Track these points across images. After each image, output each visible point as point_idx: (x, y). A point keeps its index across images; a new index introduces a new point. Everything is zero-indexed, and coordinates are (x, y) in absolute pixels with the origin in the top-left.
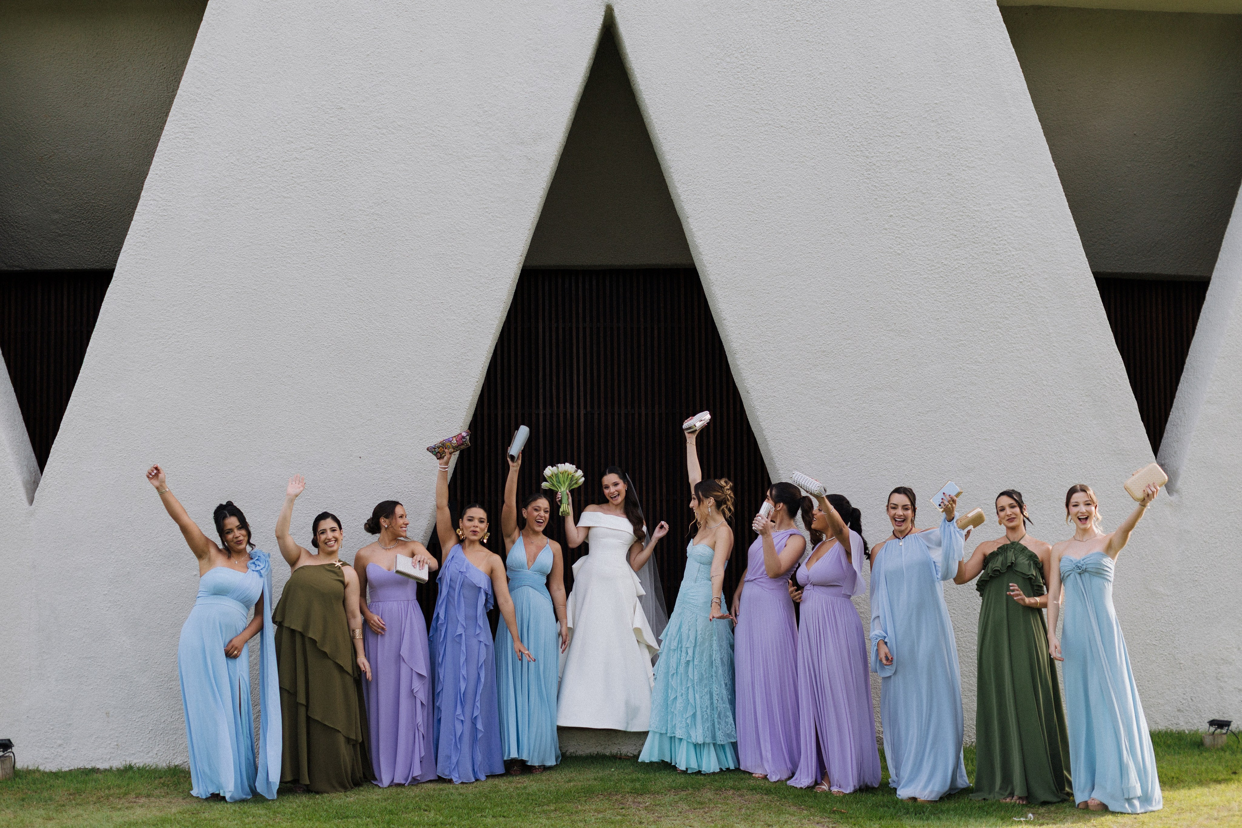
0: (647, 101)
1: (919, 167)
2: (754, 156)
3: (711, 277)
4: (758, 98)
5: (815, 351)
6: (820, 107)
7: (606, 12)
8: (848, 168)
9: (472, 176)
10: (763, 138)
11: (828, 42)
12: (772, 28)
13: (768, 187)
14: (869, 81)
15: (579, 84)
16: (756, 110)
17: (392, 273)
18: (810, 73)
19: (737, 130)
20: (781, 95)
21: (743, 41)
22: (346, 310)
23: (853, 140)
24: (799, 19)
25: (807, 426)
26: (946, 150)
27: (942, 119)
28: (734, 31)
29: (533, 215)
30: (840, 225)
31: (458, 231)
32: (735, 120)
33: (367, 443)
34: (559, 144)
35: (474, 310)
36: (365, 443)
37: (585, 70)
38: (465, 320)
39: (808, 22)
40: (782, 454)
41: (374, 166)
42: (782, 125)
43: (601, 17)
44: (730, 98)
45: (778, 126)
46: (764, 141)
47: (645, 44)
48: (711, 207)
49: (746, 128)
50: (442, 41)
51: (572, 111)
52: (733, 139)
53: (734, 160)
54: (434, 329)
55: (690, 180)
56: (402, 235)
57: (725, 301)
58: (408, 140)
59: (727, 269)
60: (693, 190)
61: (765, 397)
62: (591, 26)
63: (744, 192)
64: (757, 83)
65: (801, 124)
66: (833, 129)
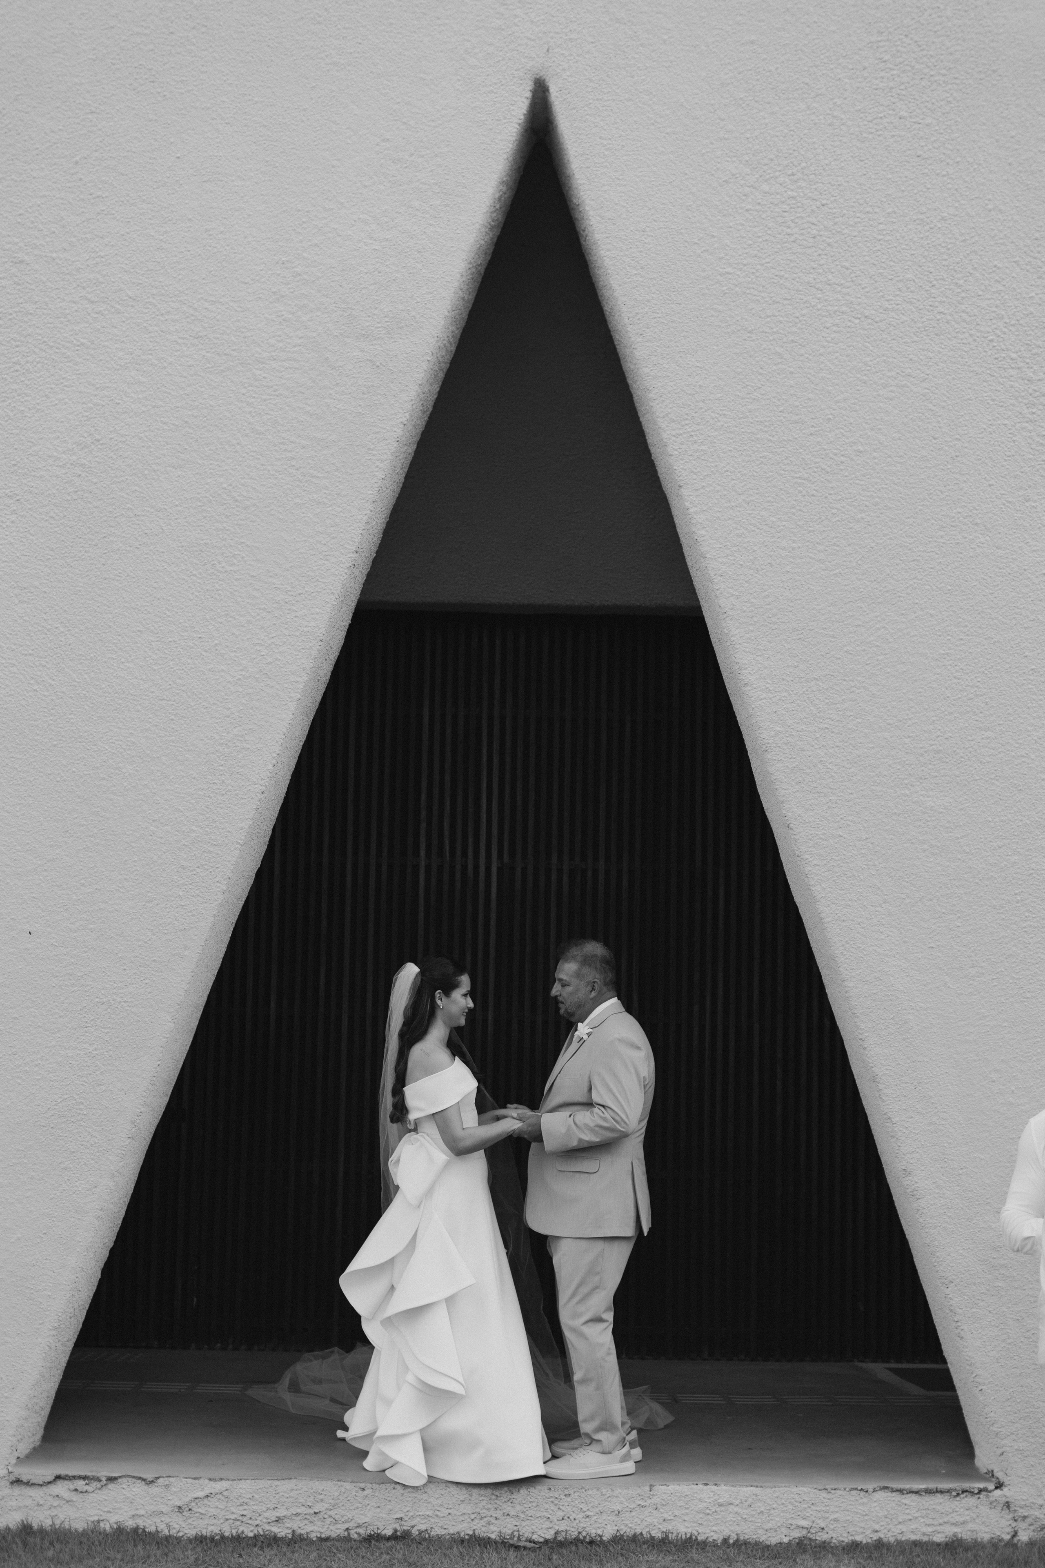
0: (607, 263)
4: (822, 262)
5: (922, 751)
6: (941, 282)
7: (535, 92)
8: (993, 400)
9: (265, 397)
10: (829, 339)
11: (958, 159)
12: (852, 131)
13: (837, 431)
14: (1037, 235)
15: (477, 226)
16: (818, 286)
17: (105, 579)
18: (922, 217)
19: (781, 322)
20: (867, 258)
21: (796, 154)
22: (14, 647)
23: (1004, 347)
24: (905, 114)
25: (903, 896)
28: (778, 134)
29: (380, 475)
30: (974, 508)
31: (237, 501)
32: (777, 302)
33: (45, 905)
34: (437, 341)
35: (262, 653)
36: (40, 904)
37: (492, 201)
38: (244, 673)
39: (920, 121)
40: (853, 950)
41: (79, 374)
42: (867, 314)
43: (525, 100)
44: (767, 260)
45: (859, 316)
46: (831, 345)
47: (606, 153)
48: (725, 467)
49: (797, 317)
50: (218, 140)
51: (464, 279)
52: (771, 338)
53: (772, 379)
54: (183, 688)
55: (687, 414)
56: (129, 505)
57: (747, 650)
58: (145, 325)
59: (754, 587)
60: (693, 434)
61: (823, 837)
62: (505, 118)
63: (789, 440)
64: (821, 233)
65: (903, 314)
66: (966, 326)
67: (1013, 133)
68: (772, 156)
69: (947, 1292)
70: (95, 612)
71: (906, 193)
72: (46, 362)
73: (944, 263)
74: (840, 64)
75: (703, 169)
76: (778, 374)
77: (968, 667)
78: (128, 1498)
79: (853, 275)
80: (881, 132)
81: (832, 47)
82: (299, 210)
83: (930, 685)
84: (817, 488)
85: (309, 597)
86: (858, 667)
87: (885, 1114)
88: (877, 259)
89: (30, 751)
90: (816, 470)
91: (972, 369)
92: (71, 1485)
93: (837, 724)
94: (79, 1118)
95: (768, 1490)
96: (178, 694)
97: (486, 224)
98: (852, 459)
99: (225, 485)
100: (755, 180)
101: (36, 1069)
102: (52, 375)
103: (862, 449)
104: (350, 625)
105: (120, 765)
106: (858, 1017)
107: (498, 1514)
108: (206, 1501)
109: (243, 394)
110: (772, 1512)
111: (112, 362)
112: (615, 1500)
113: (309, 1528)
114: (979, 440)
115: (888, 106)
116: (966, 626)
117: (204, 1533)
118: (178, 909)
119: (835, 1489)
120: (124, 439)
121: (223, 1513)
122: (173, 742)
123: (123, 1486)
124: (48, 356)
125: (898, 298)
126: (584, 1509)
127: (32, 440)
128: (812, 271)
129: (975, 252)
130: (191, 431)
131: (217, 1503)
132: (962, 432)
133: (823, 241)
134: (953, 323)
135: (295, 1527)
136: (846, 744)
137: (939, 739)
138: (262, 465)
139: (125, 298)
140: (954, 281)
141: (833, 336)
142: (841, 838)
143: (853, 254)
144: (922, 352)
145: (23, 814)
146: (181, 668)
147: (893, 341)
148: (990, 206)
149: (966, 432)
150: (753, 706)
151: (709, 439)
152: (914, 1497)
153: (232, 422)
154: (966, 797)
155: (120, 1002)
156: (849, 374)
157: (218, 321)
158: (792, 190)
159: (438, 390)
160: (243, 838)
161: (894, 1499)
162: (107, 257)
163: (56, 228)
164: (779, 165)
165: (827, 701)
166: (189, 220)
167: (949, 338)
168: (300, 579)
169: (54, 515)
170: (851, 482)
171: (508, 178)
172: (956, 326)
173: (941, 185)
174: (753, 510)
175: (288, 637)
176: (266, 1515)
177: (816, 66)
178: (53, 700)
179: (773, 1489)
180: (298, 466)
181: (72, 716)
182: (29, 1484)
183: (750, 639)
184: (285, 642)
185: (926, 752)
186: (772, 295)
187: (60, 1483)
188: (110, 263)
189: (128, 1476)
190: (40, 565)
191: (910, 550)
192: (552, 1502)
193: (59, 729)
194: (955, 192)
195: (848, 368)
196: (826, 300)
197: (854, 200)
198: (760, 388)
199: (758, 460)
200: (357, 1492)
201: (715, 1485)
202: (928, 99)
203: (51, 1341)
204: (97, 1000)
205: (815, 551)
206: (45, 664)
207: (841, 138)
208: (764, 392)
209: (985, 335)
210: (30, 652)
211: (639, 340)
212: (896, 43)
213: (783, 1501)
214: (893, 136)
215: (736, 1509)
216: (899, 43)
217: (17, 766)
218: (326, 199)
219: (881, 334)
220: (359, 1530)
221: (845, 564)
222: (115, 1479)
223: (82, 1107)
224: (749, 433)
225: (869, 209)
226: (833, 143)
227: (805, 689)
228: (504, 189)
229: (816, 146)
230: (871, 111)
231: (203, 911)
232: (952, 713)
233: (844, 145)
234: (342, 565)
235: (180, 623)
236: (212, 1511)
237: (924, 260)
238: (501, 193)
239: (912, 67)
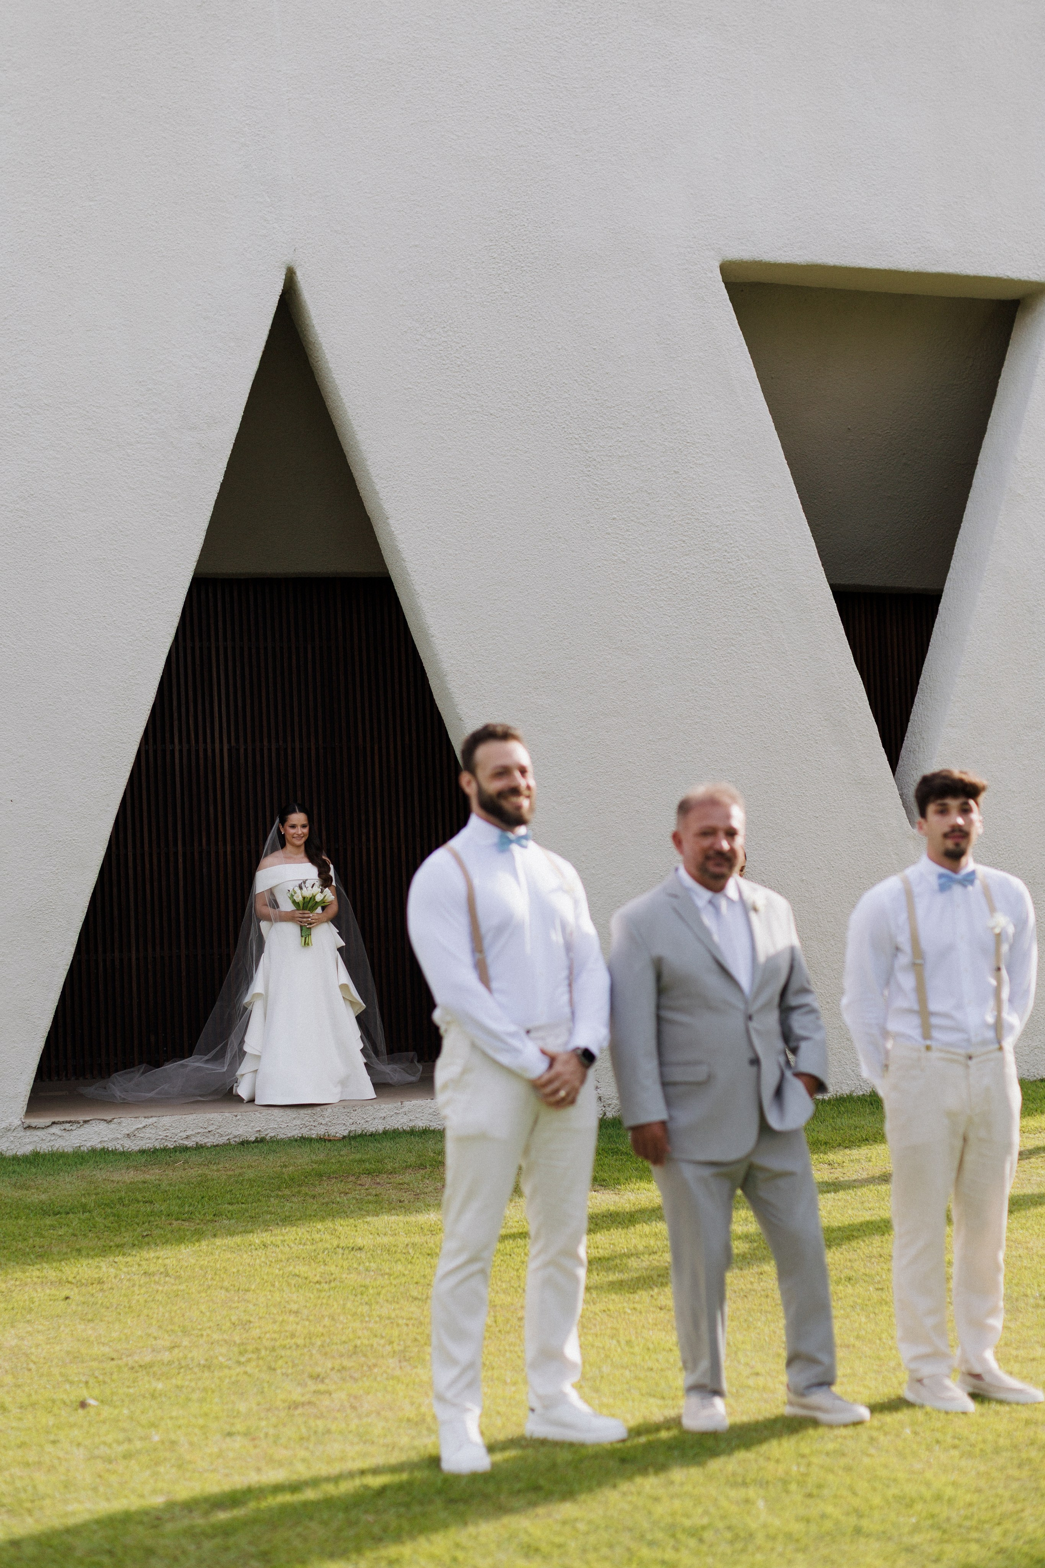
0: (338, 382)
1: (643, 464)
2: (461, 448)
3: (416, 587)
4: (464, 381)
7: (287, 275)
10: (470, 428)
11: (540, 318)
14: (587, 364)
15: (258, 359)
16: (462, 395)
24: (507, 291)
26: (672, 445)
27: (667, 410)
28: (434, 302)
29: (209, 514)
31: (121, 531)
33: (19, 783)
36: (17, 783)
38: (132, 638)
39: (517, 295)
43: (281, 281)
47: (333, 314)
49: (451, 415)
50: (95, 305)
52: (436, 428)
53: (438, 452)
54: (96, 648)
55: (392, 474)
57: (431, 614)
59: (435, 577)
60: (396, 486)
62: (271, 292)
64: (463, 363)
65: (512, 413)
66: (548, 419)
67: (570, 302)
68: (432, 316)
75: (391, 324)
76: (441, 449)
78: (96, 1132)
84: (467, 518)
91: (553, 445)
92: (61, 1127)
94: (50, 911)
96: (92, 651)
99: (113, 522)
100: (422, 331)
101: (22, 883)
103: (492, 494)
105: (60, 696)
107: (316, 1124)
108: (143, 1130)
109: (121, 465)
113: (206, 1140)
117: (144, 1147)
120: (48, 494)
121: (154, 1136)
122: (92, 681)
123: (93, 1125)
125: (508, 403)
128: (458, 386)
130: (90, 488)
131: (149, 1132)
133: (464, 368)
135: (198, 1140)
138: (135, 509)
141: (472, 426)
144: (523, 435)
147: (507, 429)
148: (560, 347)
153: (115, 483)
155: (70, 840)
156: (482, 449)
158: (444, 337)
164: (436, 321)
165: (479, 645)
168: (164, 579)
172: (542, 419)
174: (433, 531)
175: (158, 615)
176: (180, 1134)
182: (35, 1128)
183: (433, 607)
187: (54, 1126)
189: (93, 1120)
192: (346, 1115)
195: (482, 445)
198: (434, 458)
199: (434, 501)
202: (520, 281)
204: (56, 839)
205: (468, 556)
220: (235, 1139)
222: (88, 1121)
223: (51, 904)
226: (467, 308)
229: (457, 310)
230: (488, 289)
233: (473, 309)
235: (91, 608)
236: (148, 1135)
239: (511, 262)
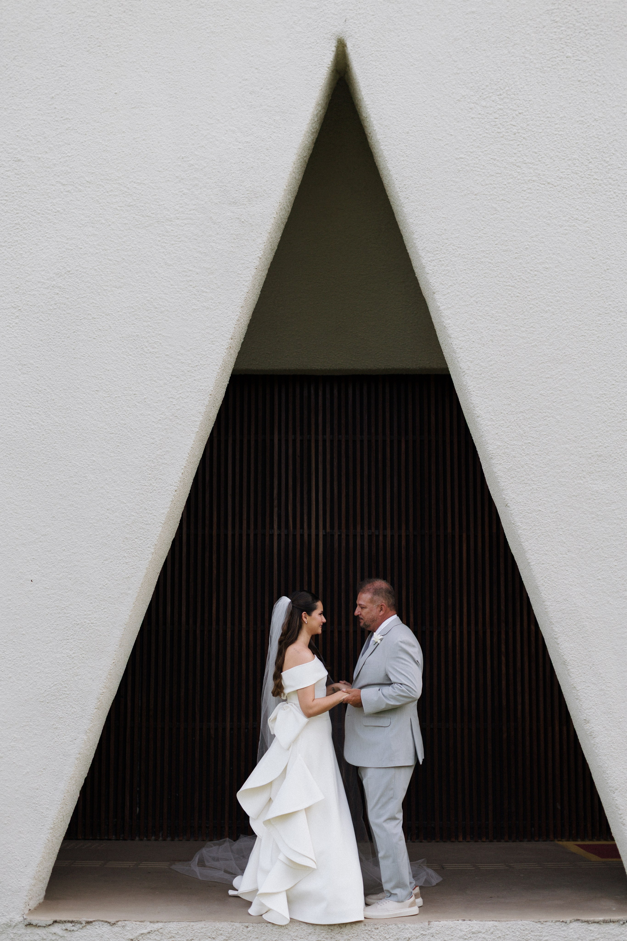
0: (385, 153)
2: (515, 218)
4: (520, 149)
5: (590, 456)
6: (595, 160)
7: (338, 48)
9: (173, 242)
10: (525, 198)
11: (604, 82)
12: (537, 66)
13: (532, 256)
15: (303, 132)
16: (518, 164)
17: (75, 358)
18: (582, 119)
19: (495, 188)
20: (548, 146)
21: (502, 81)
22: (18, 402)
24: (570, 55)
25: (580, 547)
28: (491, 69)
30: (620, 302)
31: (156, 308)
32: (492, 176)
33: (40, 563)
34: (280, 205)
35: (174, 403)
36: (37, 563)
37: (312, 117)
38: (162, 416)
39: (580, 59)
40: (549, 582)
41: (57, 230)
42: (549, 182)
43: (332, 52)
44: (486, 149)
45: (544, 183)
46: (527, 201)
47: (383, 84)
48: (461, 280)
49: (505, 185)
50: (140, 82)
51: (295, 166)
52: (489, 198)
53: (490, 224)
54: (125, 426)
55: (437, 248)
56: (88, 312)
57: (478, 395)
58: (97, 198)
59: (482, 355)
60: (441, 259)
61: (528, 511)
62: (319, 64)
63: (502, 262)
64: (519, 131)
65: (572, 181)
66: (611, 187)
68: (487, 84)
69: (614, 796)
70: (69, 379)
71: (571, 105)
72: (35, 223)
73: (597, 148)
74: (528, 24)
75: (444, 93)
76: (494, 220)
77: (618, 402)
78: (99, 934)
79: (541, 157)
80: (555, 67)
81: (523, 14)
82: (192, 125)
83: (594, 414)
84: (520, 292)
85: (203, 368)
86: (549, 404)
87: (572, 685)
88: (555, 146)
89: (30, 467)
90: (519, 280)
91: (616, 214)
92: (64, 926)
93: (535, 440)
94: (64, 696)
95: (504, 924)
96: (121, 430)
97: (309, 131)
98: (542, 273)
99: (148, 299)
100: (477, 99)
101: (37, 666)
102: (40, 231)
103: (548, 267)
104: (228, 385)
105: (86, 475)
106: (553, 624)
108: (148, 936)
109: (159, 241)
110: (506, 936)
111: (77, 223)
112: (406, 931)
114: (621, 258)
115: (560, 50)
116: (616, 376)
118: (124, 565)
119: (546, 922)
120: (85, 271)
122: (119, 460)
123: (96, 927)
124: (37, 219)
125: (568, 170)
126: (387, 937)
127: (28, 272)
128: (514, 155)
129: (616, 140)
130: (127, 265)
131: (156, 937)
132: (611, 254)
133: (521, 136)
134: (603, 185)
136: (542, 453)
137: (600, 448)
138: (172, 285)
139: (84, 182)
140: (603, 159)
141: (528, 196)
142: (540, 512)
143: (540, 144)
144: (584, 204)
145: (26, 506)
146: (123, 414)
147: (566, 198)
149: (613, 254)
150: (483, 430)
151: (452, 262)
152: (596, 925)
153: (152, 258)
154: (618, 484)
155: (89, 624)
156: (539, 219)
157: (142, 195)
158: (500, 105)
159: (280, 235)
160: (164, 519)
161: (583, 927)
162: (72, 157)
163: (40, 139)
164: (492, 89)
165: (530, 426)
166: (124, 132)
167: (601, 195)
168: (197, 356)
169: (42, 319)
170: (541, 287)
171: (322, 102)
172: (605, 187)
173: (594, 99)
174: (480, 307)
175: (190, 393)
177: (514, 26)
178: (43, 435)
179: (507, 922)
180: (194, 286)
181: (56, 444)
182: (37, 926)
183: (480, 388)
184: (188, 396)
185: (592, 456)
186: (489, 171)
187: (56, 925)
188: (74, 160)
190: (34, 350)
191: (579, 329)
192: (367, 933)
193: (47, 453)
194: (603, 103)
195: (538, 216)
196: (523, 173)
197: (540, 110)
198: (482, 230)
199: (482, 275)
200: (243, 928)
201: (470, 920)
202: (584, 45)
203: (49, 837)
204: (74, 622)
205: (520, 332)
206: (38, 412)
207: (530, 71)
208: (485, 232)
209: (624, 192)
210: (29, 405)
211: (406, 201)
212: (563, 10)
213: (513, 930)
214: (563, 69)
215: (483, 936)
216: (565, 10)
217: (22, 476)
218: (209, 117)
219: (558, 194)
221: (539, 339)
222: (91, 922)
223: (66, 689)
224: (477, 258)
225: (549, 115)
226: (525, 74)
227: (515, 419)
228: (320, 108)
229: (515, 76)
230: (548, 53)
231: (140, 566)
232: (608, 431)
233: (533, 75)
234: (222, 347)
235: (122, 385)
237: (584, 146)
238: (318, 111)
239: (574, 25)
